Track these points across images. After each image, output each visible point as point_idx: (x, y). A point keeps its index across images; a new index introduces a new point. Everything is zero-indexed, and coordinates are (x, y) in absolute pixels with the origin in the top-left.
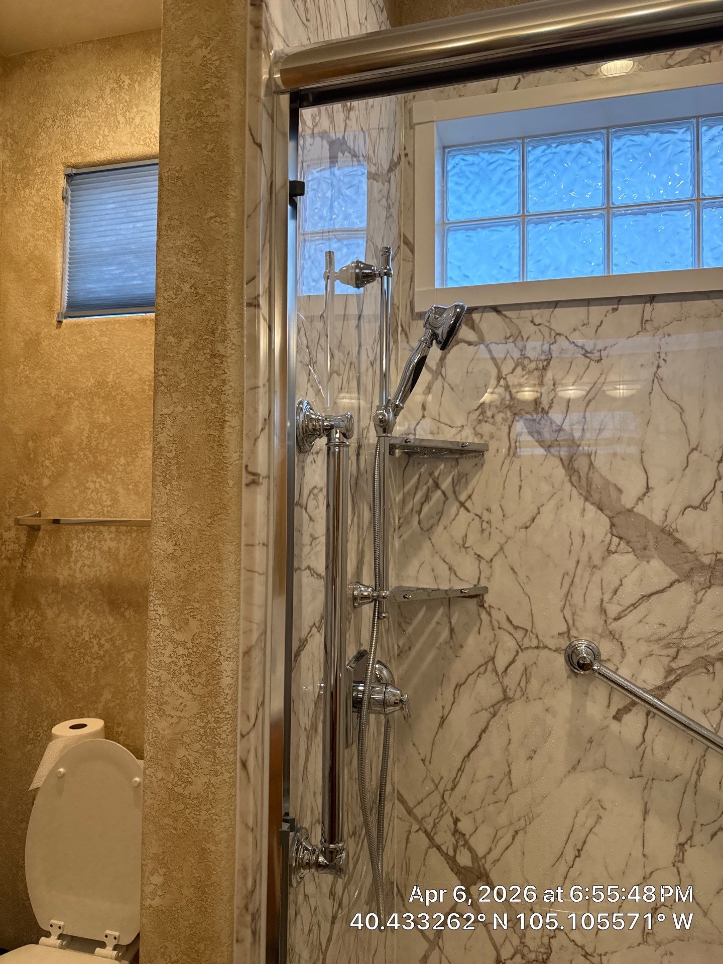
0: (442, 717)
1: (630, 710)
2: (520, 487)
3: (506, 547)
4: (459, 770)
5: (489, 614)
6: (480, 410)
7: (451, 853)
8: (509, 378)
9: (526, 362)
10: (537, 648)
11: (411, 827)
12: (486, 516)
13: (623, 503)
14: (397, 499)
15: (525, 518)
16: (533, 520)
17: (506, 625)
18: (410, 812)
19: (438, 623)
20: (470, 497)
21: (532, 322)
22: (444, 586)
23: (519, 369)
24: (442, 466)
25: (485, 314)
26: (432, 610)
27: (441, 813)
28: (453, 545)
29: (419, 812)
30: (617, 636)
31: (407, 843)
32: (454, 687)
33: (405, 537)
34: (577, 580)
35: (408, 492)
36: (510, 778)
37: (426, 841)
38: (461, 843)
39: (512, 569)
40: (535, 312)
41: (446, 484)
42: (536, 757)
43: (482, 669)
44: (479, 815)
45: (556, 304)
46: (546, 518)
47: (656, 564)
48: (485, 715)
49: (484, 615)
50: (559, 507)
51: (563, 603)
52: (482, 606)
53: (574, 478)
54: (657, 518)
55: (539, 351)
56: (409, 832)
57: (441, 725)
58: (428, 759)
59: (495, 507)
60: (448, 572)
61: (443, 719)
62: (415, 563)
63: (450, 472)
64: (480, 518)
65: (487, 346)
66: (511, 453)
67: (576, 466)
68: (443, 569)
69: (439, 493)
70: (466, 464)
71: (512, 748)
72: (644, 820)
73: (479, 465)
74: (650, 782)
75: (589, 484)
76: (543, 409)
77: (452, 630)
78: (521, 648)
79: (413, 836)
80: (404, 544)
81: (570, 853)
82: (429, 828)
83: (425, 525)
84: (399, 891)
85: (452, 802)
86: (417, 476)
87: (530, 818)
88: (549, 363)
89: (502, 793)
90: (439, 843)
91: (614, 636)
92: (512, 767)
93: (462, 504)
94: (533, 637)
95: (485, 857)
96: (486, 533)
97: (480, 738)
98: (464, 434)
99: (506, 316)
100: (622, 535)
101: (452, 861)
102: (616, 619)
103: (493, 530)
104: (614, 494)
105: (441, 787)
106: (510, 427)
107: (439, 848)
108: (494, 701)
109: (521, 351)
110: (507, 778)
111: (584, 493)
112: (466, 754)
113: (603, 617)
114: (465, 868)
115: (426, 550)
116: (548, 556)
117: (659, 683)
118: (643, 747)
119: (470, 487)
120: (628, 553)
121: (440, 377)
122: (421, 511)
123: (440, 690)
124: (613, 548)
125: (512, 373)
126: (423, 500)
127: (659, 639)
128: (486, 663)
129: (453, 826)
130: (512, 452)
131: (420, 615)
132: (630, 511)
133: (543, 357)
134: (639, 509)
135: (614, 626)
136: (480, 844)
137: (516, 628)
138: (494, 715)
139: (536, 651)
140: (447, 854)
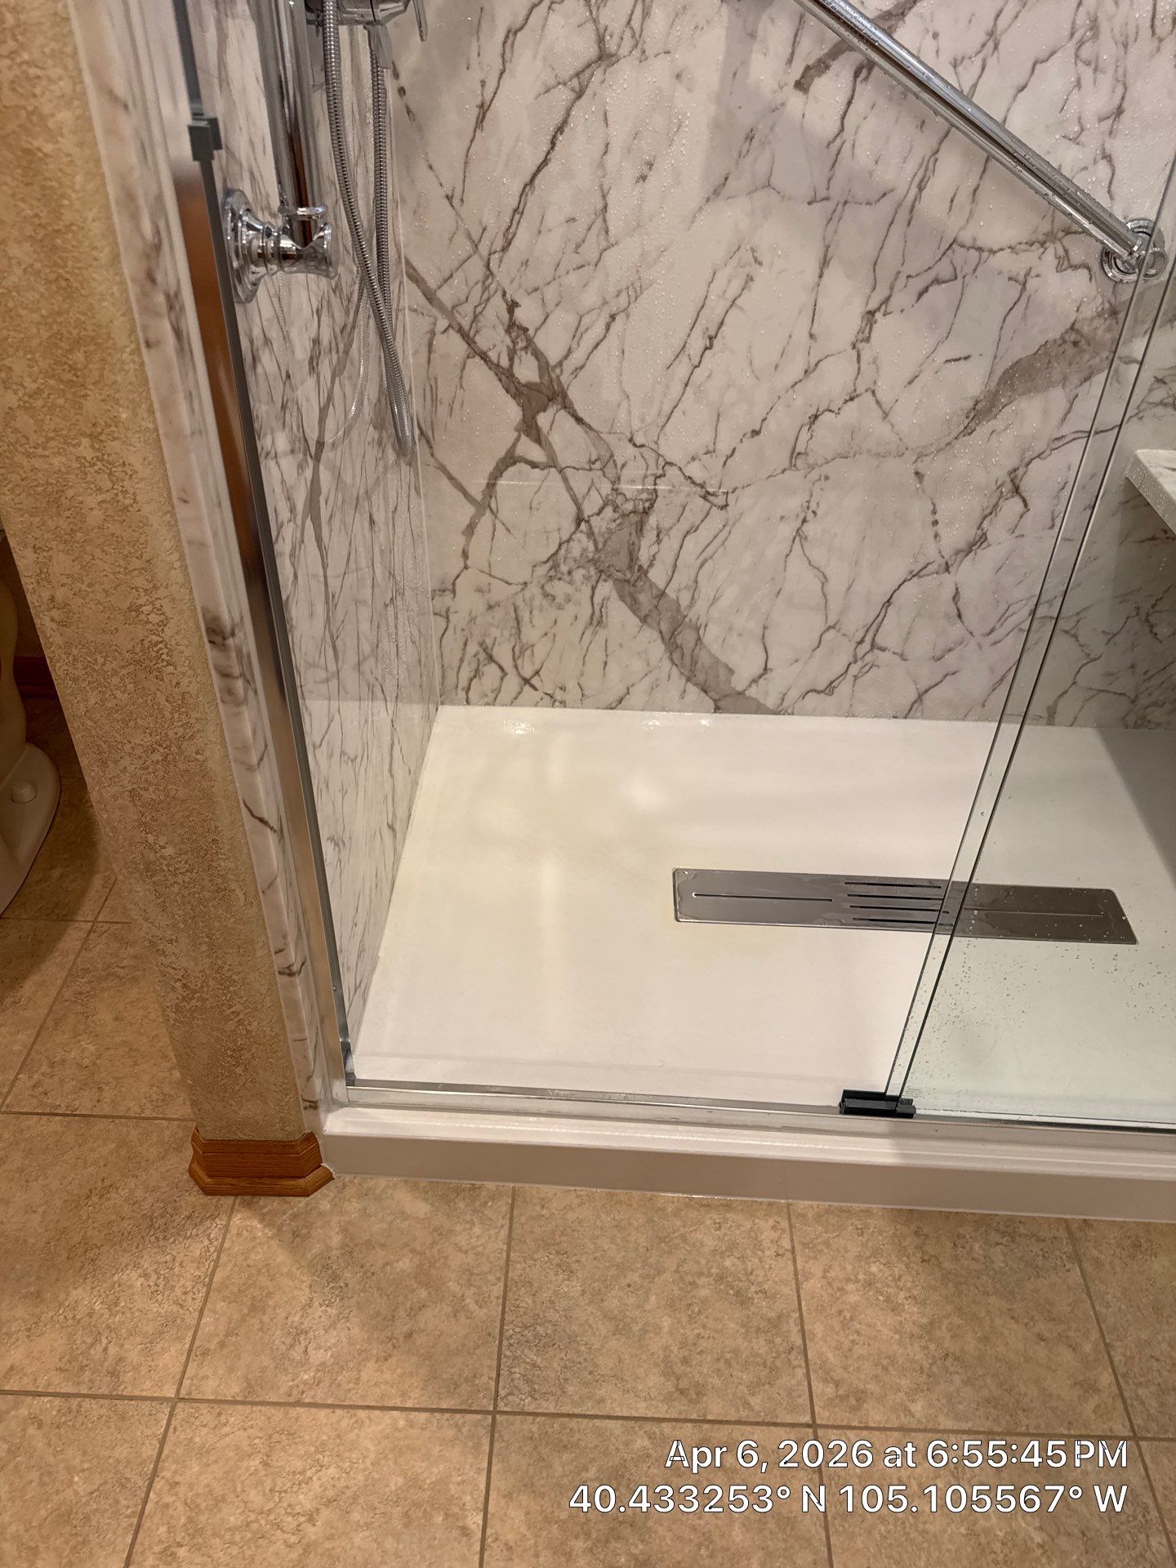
0: (481, 108)
1: (827, 68)
4: (515, 211)
7: (505, 362)
11: (435, 324)
18: (430, 297)
27: (486, 296)
29: (446, 296)
31: (430, 352)
32: (502, 36)
36: (605, 220)
37: (461, 347)
38: (521, 344)
42: (652, 176)
44: (551, 293)
48: (563, 96)
56: (433, 333)
57: (479, 124)
58: (458, 194)
61: (484, 109)
71: (611, 159)
72: (821, 276)
74: (840, 207)
79: (439, 341)
81: (697, 343)
82: (466, 323)
84: (422, 433)
85: (504, 273)
87: (635, 291)
89: (590, 251)
90: (485, 348)
92: (611, 200)
95: (560, 364)
97: (553, 144)
101: (506, 377)
105: (484, 249)
107: (484, 357)
108: (581, 63)
110: (600, 220)
112: (527, 178)
114: (529, 385)
118: (838, 142)
123: (475, 46)
129: (506, 316)
136: (552, 343)
138: (580, 94)
140: (498, 365)
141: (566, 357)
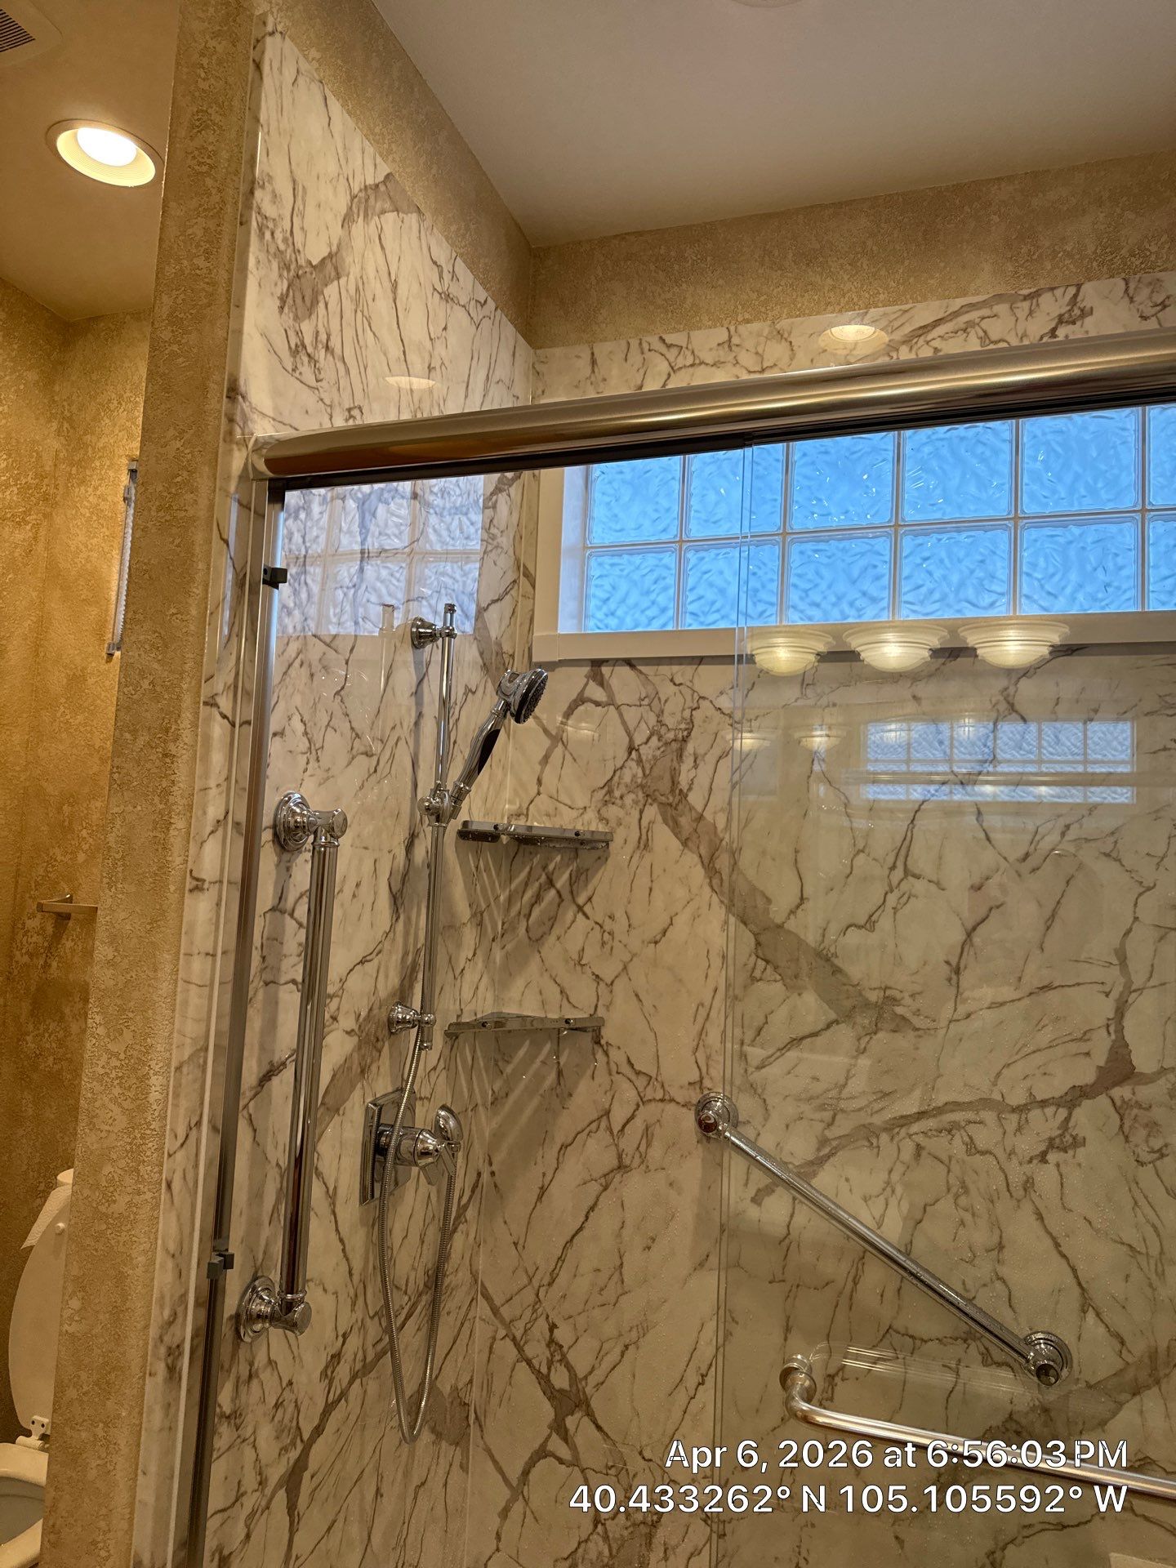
0: (542, 1188)
1: (773, 1191)
2: (651, 889)
3: (630, 967)
4: (559, 1258)
5: (606, 1054)
6: (606, 789)
7: (544, 1370)
8: (643, 750)
9: (663, 730)
10: (662, 1100)
11: (496, 1332)
12: (608, 926)
13: (771, 916)
14: (502, 898)
15: (655, 929)
16: (664, 933)
17: (626, 1069)
18: (495, 1311)
19: (544, 1062)
20: (590, 899)
21: (672, 680)
22: (554, 1015)
23: (655, 739)
24: (558, 858)
25: (616, 668)
26: (537, 1046)
27: (534, 1316)
28: (567, 962)
29: (506, 1312)
30: (759, 1091)
31: (490, 1352)
32: (559, 1146)
33: (509, 947)
34: (713, 1014)
35: (516, 890)
36: (621, 1274)
37: (513, 1352)
38: (558, 1357)
39: (637, 995)
40: (675, 668)
41: (562, 881)
42: (655, 1248)
43: (594, 1126)
44: (581, 1321)
45: (700, 660)
46: (679, 932)
47: (810, 999)
48: (595, 1188)
49: (600, 1055)
50: (695, 917)
51: (695, 1043)
52: (598, 1043)
53: (716, 882)
54: (811, 938)
55: (678, 717)
56: (494, 1339)
57: (540, 1198)
58: (521, 1242)
59: (619, 914)
60: (558, 996)
61: (543, 1190)
62: (520, 983)
63: (568, 866)
64: (601, 927)
65: (618, 708)
66: (642, 846)
67: (717, 866)
68: (553, 992)
69: (553, 892)
70: (587, 857)
71: (625, 1232)
72: (786, 1340)
73: (603, 859)
74: (794, 1289)
75: (732, 891)
76: (681, 790)
77: (560, 1073)
78: (643, 1101)
79: (498, 1345)
80: (507, 956)
81: (692, 1379)
82: (518, 1334)
83: (534, 935)
84: (477, 1418)
85: (549, 1301)
86: (527, 869)
87: (644, 1329)
88: (689, 734)
89: (610, 1294)
90: (530, 1356)
91: (755, 1091)
92: (625, 1259)
93: (580, 909)
94: (658, 1086)
95: (586, 1378)
96: (608, 947)
97: (587, 1217)
98: (586, 817)
99: (641, 672)
100: (769, 957)
101: (544, 1380)
102: (759, 1068)
103: (616, 944)
104: (760, 903)
105: (536, 1281)
106: (641, 812)
107: (529, 1363)
108: (606, 1170)
109: (658, 716)
110: (617, 1273)
111: (726, 901)
112: (569, 1238)
113: (743, 1065)
114: (561, 1391)
115: (534, 965)
116: (680, 980)
117: (811, 1157)
118: (787, 1241)
119: (590, 887)
120: (775, 981)
121: (560, 744)
122: (530, 915)
123: (541, 1153)
124: (757, 974)
125: (646, 743)
126: (533, 900)
127: (811, 1098)
128: (599, 1118)
129: (548, 1334)
130: (644, 845)
131: (522, 1053)
132: (780, 927)
133: (683, 726)
134: (791, 925)
135: (756, 1077)
136: (581, 1359)
137: (638, 1073)
138: (605, 1188)
139: (660, 1105)
140: (539, 1372)
141: (590, 1373)
